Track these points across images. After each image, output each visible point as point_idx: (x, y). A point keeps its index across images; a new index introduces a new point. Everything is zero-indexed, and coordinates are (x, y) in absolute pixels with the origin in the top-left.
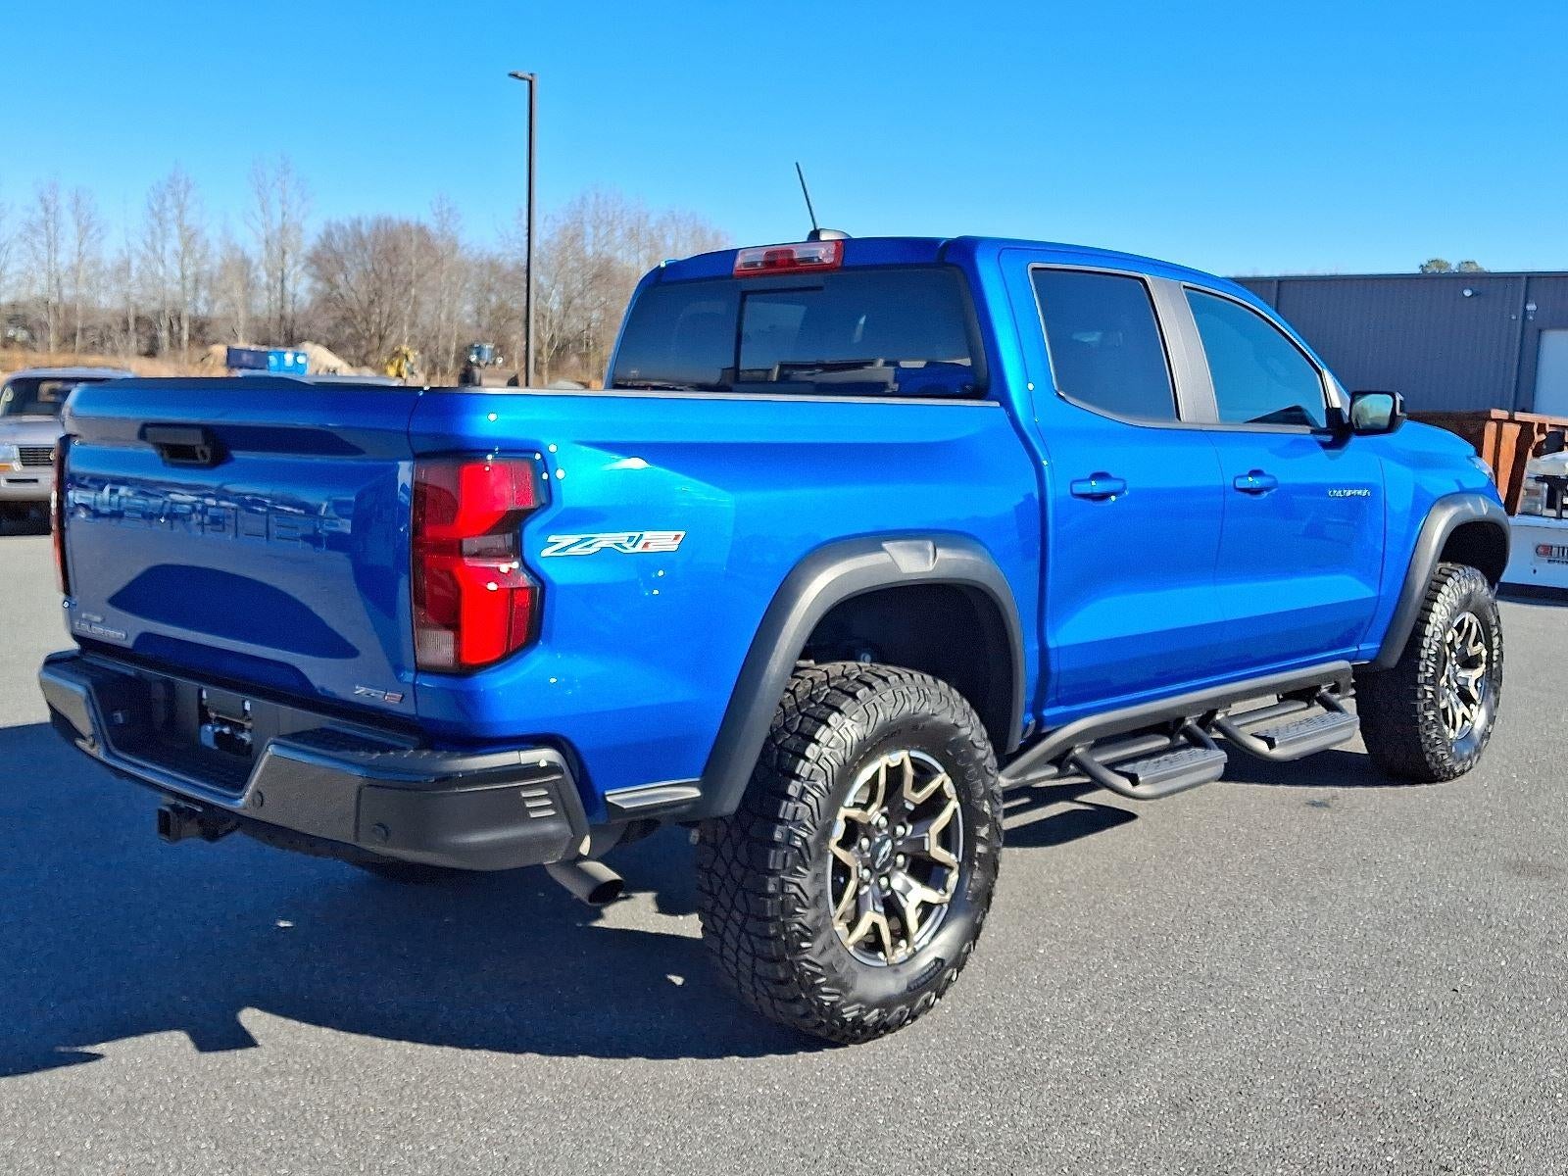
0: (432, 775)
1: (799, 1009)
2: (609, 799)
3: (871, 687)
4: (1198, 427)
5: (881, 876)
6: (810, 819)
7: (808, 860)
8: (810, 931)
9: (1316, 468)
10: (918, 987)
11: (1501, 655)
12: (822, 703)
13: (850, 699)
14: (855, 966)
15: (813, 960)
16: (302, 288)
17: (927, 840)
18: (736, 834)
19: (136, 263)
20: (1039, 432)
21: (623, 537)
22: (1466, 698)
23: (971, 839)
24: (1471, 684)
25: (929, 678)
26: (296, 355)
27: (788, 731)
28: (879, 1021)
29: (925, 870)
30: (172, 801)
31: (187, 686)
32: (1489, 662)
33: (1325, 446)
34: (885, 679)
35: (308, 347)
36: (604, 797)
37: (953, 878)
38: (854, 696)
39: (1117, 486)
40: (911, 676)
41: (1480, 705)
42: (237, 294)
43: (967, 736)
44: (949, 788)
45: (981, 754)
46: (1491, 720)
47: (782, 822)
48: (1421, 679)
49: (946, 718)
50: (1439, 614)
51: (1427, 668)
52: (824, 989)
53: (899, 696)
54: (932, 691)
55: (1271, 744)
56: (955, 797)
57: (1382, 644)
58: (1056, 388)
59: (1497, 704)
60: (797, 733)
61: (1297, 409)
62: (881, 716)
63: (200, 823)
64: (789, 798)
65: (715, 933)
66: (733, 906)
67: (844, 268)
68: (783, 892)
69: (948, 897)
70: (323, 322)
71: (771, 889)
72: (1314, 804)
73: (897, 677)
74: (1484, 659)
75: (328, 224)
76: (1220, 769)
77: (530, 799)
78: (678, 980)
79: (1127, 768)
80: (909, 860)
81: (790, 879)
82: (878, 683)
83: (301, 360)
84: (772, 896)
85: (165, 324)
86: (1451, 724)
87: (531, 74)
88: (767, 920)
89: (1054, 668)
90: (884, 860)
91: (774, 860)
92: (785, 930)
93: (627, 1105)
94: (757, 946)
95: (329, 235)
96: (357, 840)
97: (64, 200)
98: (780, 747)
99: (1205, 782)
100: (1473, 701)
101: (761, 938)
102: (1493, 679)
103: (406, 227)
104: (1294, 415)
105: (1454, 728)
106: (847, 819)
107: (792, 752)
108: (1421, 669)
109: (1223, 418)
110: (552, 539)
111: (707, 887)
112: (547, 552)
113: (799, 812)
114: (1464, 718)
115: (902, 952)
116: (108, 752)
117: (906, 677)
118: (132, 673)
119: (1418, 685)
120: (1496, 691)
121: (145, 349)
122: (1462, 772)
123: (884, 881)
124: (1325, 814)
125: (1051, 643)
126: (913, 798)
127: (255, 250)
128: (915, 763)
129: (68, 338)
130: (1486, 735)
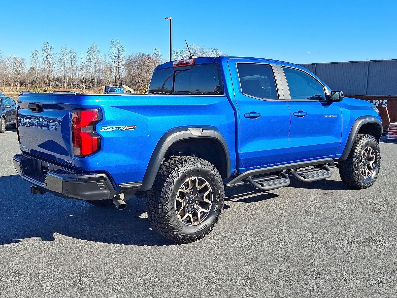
0: (77, 179)
1: (168, 235)
2: (119, 185)
3: (186, 161)
4: (284, 100)
5: (192, 205)
6: (169, 191)
7: (169, 200)
8: (169, 217)
9: (321, 110)
10: (200, 231)
11: (380, 157)
12: (175, 165)
13: (181, 164)
14: (182, 225)
15: (171, 223)
16: (123, 72)
17: (203, 197)
18: (153, 194)
19: (85, 67)
20: (236, 102)
21: (120, 127)
22: (369, 168)
23: (215, 197)
24: (371, 164)
25: (202, 160)
26: (121, 88)
27: (166, 171)
28: (189, 238)
29: (203, 205)
30: (33, 186)
31: (39, 161)
32: (376, 159)
33: (324, 105)
34: (190, 160)
35: (124, 86)
36: (118, 185)
37: (210, 207)
38: (182, 164)
39: (258, 115)
40: (198, 159)
41: (374, 170)
42: (108, 74)
43: (213, 174)
44: (209, 186)
45: (216, 178)
46: (377, 174)
47: (162, 192)
48: (354, 163)
49: (207, 169)
50: (359, 146)
51: (355, 160)
52: (174, 230)
53: (194, 164)
54: (203, 163)
55: (305, 178)
56: (210, 187)
57: (342, 154)
58: (242, 92)
59: (379, 170)
60: (168, 172)
61: (319, 96)
62: (188, 168)
63: (39, 190)
64: (164, 186)
65: (150, 217)
66: (153, 211)
67: (194, 65)
68: (163, 208)
69: (209, 211)
70: (128, 80)
71: (160, 207)
72: (325, 194)
73: (193, 159)
74: (375, 158)
75: (129, 56)
76: (288, 183)
77: (99, 185)
78: (151, 229)
79: (261, 183)
80: (199, 202)
81: (164, 205)
82: (188, 161)
83: (122, 89)
84: (160, 208)
85: (91, 81)
86: (364, 175)
87: (171, 18)
88: (159, 214)
89: (240, 158)
90: (192, 202)
91: (161, 200)
92: (163, 216)
93: (128, 255)
94: (158, 220)
95: (129, 59)
96: (63, 193)
97: (68, 52)
98: (164, 175)
99: (283, 186)
100: (371, 169)
101: (158, 218)
102: (378, 164)
103: (147, 57)
104: (318, 97)
105: (365, 175)
106: (180, 192)
107: (166, 176)
108: (354, 160)
109: (292, 99)
110: (103, 127)
111: (148, 206)
112: (101, 130)
113: (167, 189)
114: (368, 173)
115: (196, 223)
116: (23, 175)
117: (196, 159)
118: (30, 158)
119: (353, 164)
120: (379, 166)
121: (87, 87)
122: (368, 187)
123: (192, 207)
124: (327, 196)
125: (239, 152)
126: (199, 188)
127: (112, 63)
128: (198, 179)
129: (69, 85)
130: (376, 178)
